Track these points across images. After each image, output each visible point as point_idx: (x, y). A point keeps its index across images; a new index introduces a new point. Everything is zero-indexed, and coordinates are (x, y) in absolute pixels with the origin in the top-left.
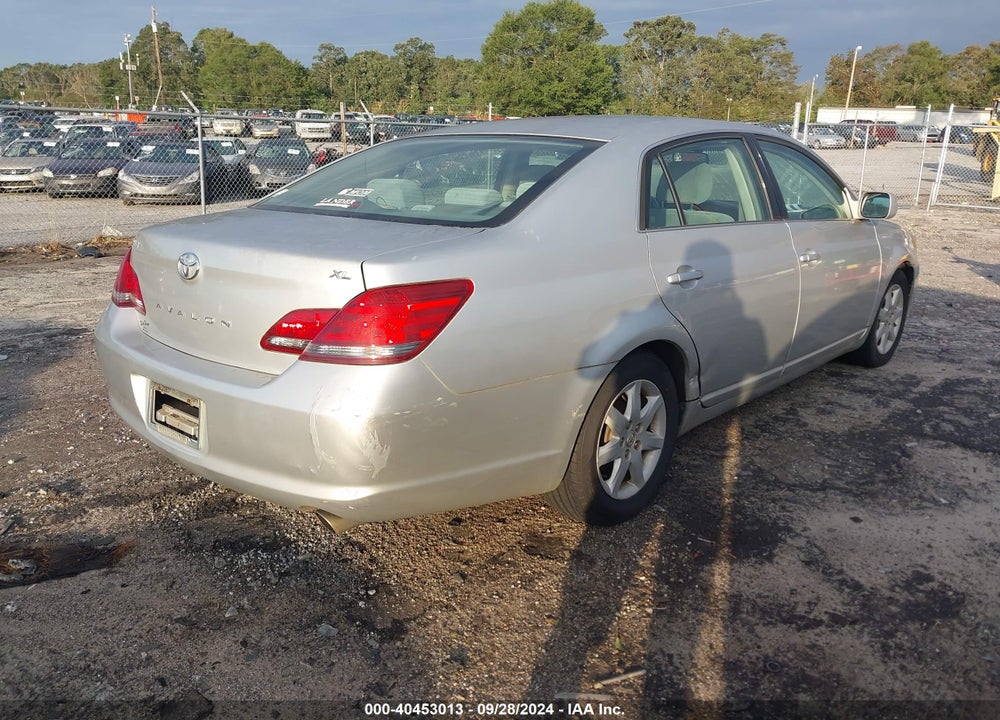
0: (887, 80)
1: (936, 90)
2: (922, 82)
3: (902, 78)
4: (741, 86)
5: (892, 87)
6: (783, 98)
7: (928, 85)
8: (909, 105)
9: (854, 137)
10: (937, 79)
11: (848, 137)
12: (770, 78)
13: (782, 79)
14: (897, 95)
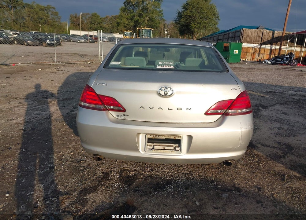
0: (87, 23)
1: (101, 27)
2: (97, 24)
3: (91, 23)
4: (43, 21)
5: (89, 25)
6: (57, 26)
7: (98, 25)
8: (94, 31)
9: (89, 40)
10: (100, 24)
11: (87, 40)
12: (52, 19)
13: (56, 20)
14: (91, 28)
